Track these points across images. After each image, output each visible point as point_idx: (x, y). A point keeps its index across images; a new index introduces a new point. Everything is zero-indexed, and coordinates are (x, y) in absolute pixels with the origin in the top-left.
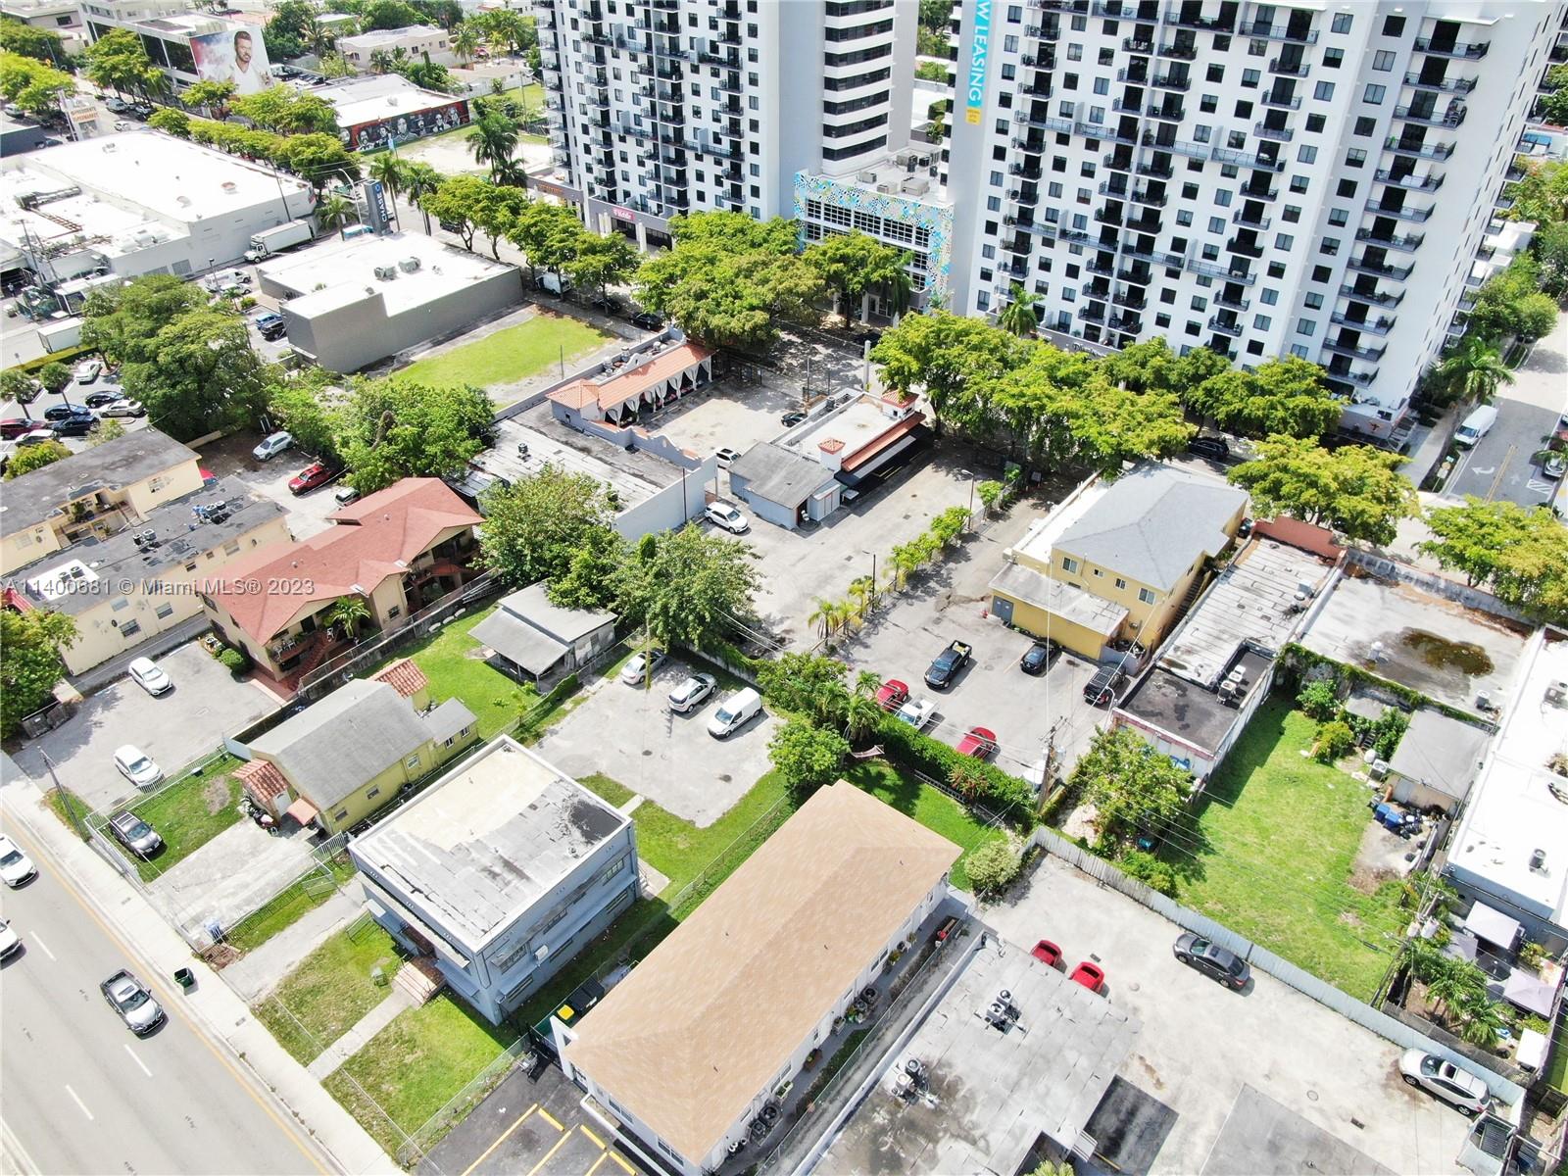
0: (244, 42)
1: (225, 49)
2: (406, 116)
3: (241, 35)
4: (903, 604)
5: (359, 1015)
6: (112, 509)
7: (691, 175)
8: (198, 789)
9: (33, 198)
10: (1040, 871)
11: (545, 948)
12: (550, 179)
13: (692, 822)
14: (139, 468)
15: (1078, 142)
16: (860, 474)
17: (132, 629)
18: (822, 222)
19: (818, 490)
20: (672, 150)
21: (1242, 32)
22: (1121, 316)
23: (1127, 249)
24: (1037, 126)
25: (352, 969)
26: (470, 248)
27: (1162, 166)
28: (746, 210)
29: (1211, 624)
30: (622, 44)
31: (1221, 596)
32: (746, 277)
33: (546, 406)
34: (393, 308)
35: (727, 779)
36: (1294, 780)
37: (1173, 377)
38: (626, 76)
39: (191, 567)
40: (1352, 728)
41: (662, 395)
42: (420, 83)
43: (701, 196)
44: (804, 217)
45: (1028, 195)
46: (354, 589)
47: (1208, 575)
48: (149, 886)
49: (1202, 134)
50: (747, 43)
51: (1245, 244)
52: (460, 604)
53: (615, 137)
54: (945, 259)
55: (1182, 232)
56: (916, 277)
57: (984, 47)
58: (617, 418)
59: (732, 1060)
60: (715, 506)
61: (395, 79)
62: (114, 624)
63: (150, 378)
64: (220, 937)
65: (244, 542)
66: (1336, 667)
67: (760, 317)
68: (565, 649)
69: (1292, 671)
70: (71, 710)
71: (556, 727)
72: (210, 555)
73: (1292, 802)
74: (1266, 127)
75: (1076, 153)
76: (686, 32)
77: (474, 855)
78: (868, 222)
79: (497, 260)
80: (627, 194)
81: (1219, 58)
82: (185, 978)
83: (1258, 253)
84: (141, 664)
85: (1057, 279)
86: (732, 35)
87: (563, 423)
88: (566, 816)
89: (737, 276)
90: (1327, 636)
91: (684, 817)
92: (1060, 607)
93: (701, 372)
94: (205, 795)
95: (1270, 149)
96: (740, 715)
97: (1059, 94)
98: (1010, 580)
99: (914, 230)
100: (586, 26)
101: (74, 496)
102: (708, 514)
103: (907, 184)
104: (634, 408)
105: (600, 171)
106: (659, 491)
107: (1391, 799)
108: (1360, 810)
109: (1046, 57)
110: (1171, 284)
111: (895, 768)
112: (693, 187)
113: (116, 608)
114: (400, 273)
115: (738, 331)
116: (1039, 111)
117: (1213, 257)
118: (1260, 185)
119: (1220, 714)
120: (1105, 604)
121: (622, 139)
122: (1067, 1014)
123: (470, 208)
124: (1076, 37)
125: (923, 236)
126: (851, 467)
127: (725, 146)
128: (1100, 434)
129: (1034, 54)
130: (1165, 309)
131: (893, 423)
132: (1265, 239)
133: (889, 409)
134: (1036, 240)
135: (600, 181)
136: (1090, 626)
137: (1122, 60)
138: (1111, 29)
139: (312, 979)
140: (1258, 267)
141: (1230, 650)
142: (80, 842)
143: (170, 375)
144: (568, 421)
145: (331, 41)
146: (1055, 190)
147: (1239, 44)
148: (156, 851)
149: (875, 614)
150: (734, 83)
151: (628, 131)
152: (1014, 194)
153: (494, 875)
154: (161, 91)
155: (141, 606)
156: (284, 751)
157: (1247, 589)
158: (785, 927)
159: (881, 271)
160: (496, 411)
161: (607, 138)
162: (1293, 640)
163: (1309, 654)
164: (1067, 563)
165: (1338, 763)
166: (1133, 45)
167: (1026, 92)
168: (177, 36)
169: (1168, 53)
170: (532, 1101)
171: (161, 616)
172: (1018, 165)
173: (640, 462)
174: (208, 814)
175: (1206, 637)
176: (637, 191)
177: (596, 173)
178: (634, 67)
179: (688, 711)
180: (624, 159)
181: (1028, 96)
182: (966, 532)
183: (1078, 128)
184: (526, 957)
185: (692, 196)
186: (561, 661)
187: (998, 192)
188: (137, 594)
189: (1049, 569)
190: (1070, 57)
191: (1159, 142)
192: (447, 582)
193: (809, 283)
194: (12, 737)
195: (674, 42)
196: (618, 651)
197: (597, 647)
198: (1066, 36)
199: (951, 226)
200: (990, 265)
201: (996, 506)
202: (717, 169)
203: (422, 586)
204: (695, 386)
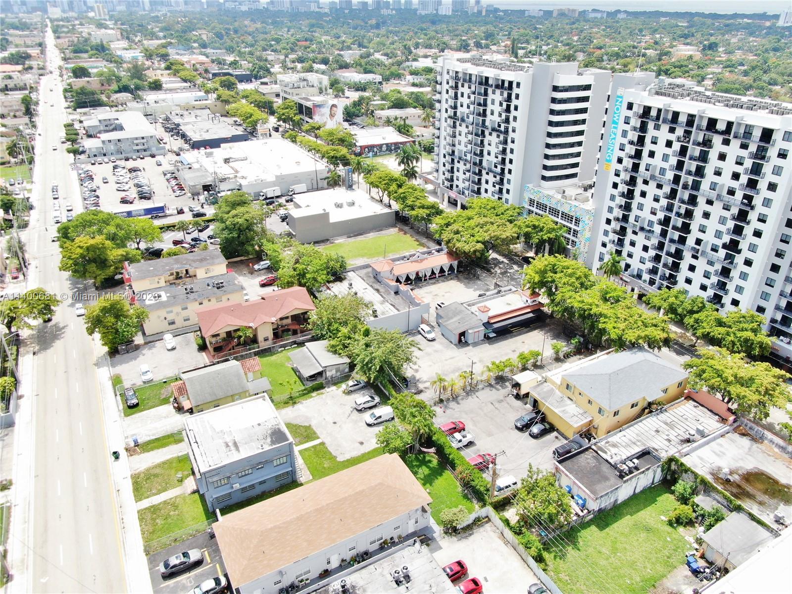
0: (334, 109)
1: (326, 111)
2: (387, 144)
3: (334, 106)
4: (487, 390)
5: (165, 490)
6: (190, 277)
7: (483, 181)
8: (162, 387)
9: (229, 159)
10: (482, 529)
11: (238, 485)
12: (430, 177)
13: (336, 457)
14: (205, 263)
15: (653, 184)
16: (496, 326)
17: (173, 323)
18: (534, 209)
19: (471, 329)
20: (478, 169)
21: (735, 137)
22: (667, 275)
23: (672, 241)
24: (634, 174)
25: (173, 471)
26: (381, 201)
27: (693, 200)
28: (504, 200)
29: (635, 436)
30: (463, 120)
31: (650, 422)
32: (481, 228)
33: (370, 270)
34: (333, 219)
35: (362, 443)
36: (648, 530)
37: (680, 310)
38: (463, 134)
39: (201, 304)
40: (694, 511)
41: (428, 274)
42: (400, 131)
43: (486, 191)
44: (527, 206)
45: (627, 207)
46: (251, 325)
47: (647, 411)
48: (126, 418)
49: (713, 187)
50: (512, 124)
51: (733, 247)
52: (295, 343)
53: (456, 161)
54: (587, 234)
55: (701, 236)
57: (614, 134)
58: (403, 280)
59: (272, 552)
60: (424, 327)
61: (391, 129)
62: (165, 318)
63: (223, 230)
64: (137, 445)
65: (224, 298)
66: (696, 475)
67: (480, 246)
68: (321, 369)
69: (674, 472)
70: (137, 347)
71: (304, 402)
72: (209, 300)
73: (640, 540)
74: (747, 186)
75: (651, 189)
76: (489, 117)
77: (226, 436)
78: (554, 212)
79: (390, 206)
80: (457, 186)
81: (724, 149)
82: (116, 455)
83: (739, 252)
84: (168, 337)
85: (637, 251)
86: (507, 121)
87: (374, 277)
88: (269, 432)
89: (477, 226)
90: (701, 459)
91: (334, 454)
92: (557, 407)
93: (451, 268)
94: (162, 391)
95: (749, 198)
96: (380, 417)
97: (645, 159)
98: (539, 389)
99: (574, 218)
100: (451, 112)
101: (178, 268)
102: (420, 329)
103: (577, 197)
104: (413, 277)
105: (448, 175)
106: (396, 312)
107: (703, 557)
108: (680, 556)
109: (641, 141)
110: (694, 262)
111: (439, 461)
112: (484, 186)
113: (168, 312)
114: (345, 205)
115: (467, 251)
116: (636, 167)
117: (716, 251)
118: (742, 216)
119: (613, 479)
120: (581, 411)
121: (459, 162)
123: (380, 182)
124: (655, 133)
126: (492, 321)
127: (499, 170)
128: (614, 328)
129: (635, 140)
130: (690, 275)
131: (525, 305)
132: (743, 245)
133: (525, 299)
134: (629, 231)
135: (447, 180)
136: (568, 420)
137: (677, 146)
139: (157, 471)
140: (739, 259)
141: (637, 449)
143: (230, 230)
144: (376, 277)
145: (373, 112)
146: (640, 207)
147: (735, 144)
148: (133, 406)
149: (471, 389)
150: (505, 142)
151: (460, 158)
152: (621, 207)
153: (227, 446)
154: (298, 125)
155: (178, 314)
156: (188, 379)
157: (666, 423)
158: (327, 505)
159: (549, 235)
160: (348, 267)
161: (453, 160)
162: (677, 455)
163: (682, 464)
164: (568, 387)
165: (681, 529)
166: (682, 139)
167: (629, 157)
168: (309, 104)
169: (699, 144)
170: (206, 547)
171: (185, 320)
172: (623, 193)
173: (398, 300)
174: (160, 398)
175: (627, 441)
176: (461, 185)
177: (446, 176)
178: (466, 130)
179: (361, 410)
180: (458, 171)
181: (630, 159)
182: (538, 363)
183: (653, 177)
184: (228, 486)
185: (483, 190)
186: (320, 374)
187: (613, 204)
188: (177, 309)
189: (559, 387)
190: (652, 142)
191: (692, 188)
192: (295, 332)
193: (508, 234)
194: (114, 352)
195: (484, 121)
196: (346, 378)
197: (339, 374)
198: (651, 132)
199: (592, 218)
200: (606, 240)
201: (561, 355)
202: (494, 180)
203: (283, 331)
204: (446, 273)
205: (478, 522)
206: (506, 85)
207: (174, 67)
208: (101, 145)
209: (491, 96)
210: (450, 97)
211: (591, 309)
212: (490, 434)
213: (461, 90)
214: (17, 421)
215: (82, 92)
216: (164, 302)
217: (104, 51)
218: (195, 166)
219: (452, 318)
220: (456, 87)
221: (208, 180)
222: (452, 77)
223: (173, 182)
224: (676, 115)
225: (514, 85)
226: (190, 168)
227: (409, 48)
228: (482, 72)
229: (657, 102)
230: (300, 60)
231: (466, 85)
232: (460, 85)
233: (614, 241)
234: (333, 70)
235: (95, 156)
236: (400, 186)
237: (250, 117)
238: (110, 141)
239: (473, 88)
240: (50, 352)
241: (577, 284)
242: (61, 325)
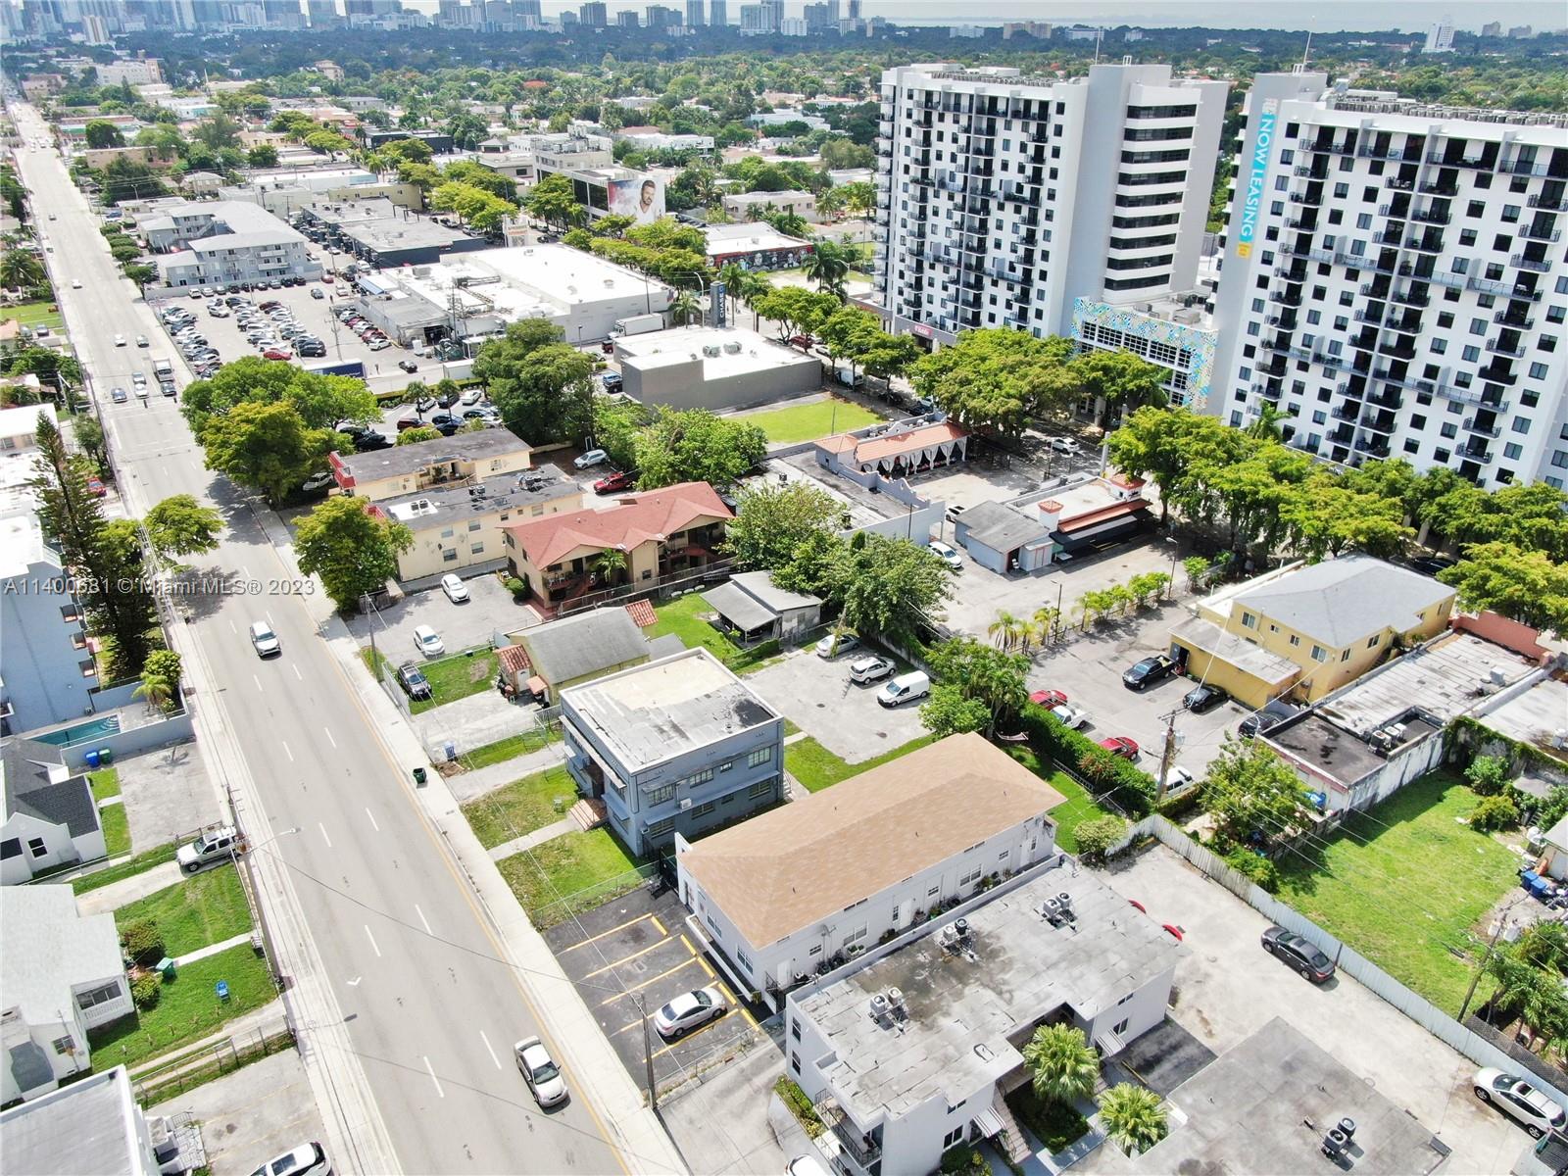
0: (649, 189)
1: (633, 193)
2: (763, 252)
3: (648, 183)
4: (1086, 642)
5: (536, 826)
6: (461, 478)
7: (985, 299)
8: (465, 665)
9: (465, 280)
10: (1148, 855)
11: (689, 801)
12: (870, 302)
13: (841, 759)
14: (488, 451)
15: (1338, 272)
16: (1074, 537)
17: (453, 556)
18: (1094, 343)
19: (1029, 543)
20: (973, 275)
21: (1502, 170)
22: (1369, 440)
23: (1379, 374)
24: (1300, 257)
25: (541, 796)
27: (1419, 296)
28: (1030, 329)
29: (1384, 690)
30: (942, 185)
31: (1402, 671)
32: (1010, 373)
33: (814, 452)
34: (710, 374)
35: (883, 735)
36: (1441, 839)
37: (1409, 492)
38: (942, 213)
39: (505, 517)
40: (1516, 805)
41: (917, 462)
42: (782, 230)
43: (992, 318)
44: (1079, 338)
45: (1288, 320)
46: (619, 546)
47: (1394, 652)
48: (414, 717)
49: (1460, 266)
50: (1048, 184)
51: (1500, 372)
52: (699, 581)
53: (926, 265)
54: (1204, 380)
55: (1435, 360)
56: (1175, 396)
57: (1258, 187)
59: (810, 889)
60: (936, 544)
61: (762, 226)
62: (440, 547)
63: (512, 390)
64: (452, 757)
65: (547, 508)
66: (1509, 744)
67: (1014, 404)
68: (773, 617)
69: (1465, 746)
70: (394, 601)
71: (751, 675)
72: (520, 512)
73: (1431, 855)
74: (1525, 258)
75: (1336, 282)
76: (998, 175)
77: (651, 716)
78: (1137, 343)
80: (929, 314)
81: (1479, 195)
83: (1512, 380)
84: (451, 579)
85: (1309, 402)
86: (1037, 178)
87: (823, 466)
88: (732, 706)
89: (1002, 370)
90: (1509, 720)
91: (837, 754)
92: (1233, 657)
93: (956, 451)
94: (470, 670)
95: (1528, 281)
96: (907, 690)
97: (1324, 227)
98: (1189, 629)
99: (1178, 352)
100: (916, 171)
101: (437, 461)
103: (1179, 314)
104: (889, 466)
105: (909, 294)
106: (884, 520)
107: (1545, 873)
108: (1510, 874)
109: (1314, 193)
110: (1421, 410)
111: (1035, 754)
112: (987, 308)
113: (446, 535)
114: (723, 353)
115: (991, 413)
116: (1304, 244)
117: (1466, 385)
118: (1517, 315)
119: (1367, 760)
120: (1277, 659)
121: (932, 267)
122: (1121, 929)
124: (1343, 177)
125: (1185, 357)
126: (1067, 529)
127: (1018, 273)
128: (1308, 518)
129: (1303, 191)
130: (1415, 434)
131: (1117, 502)
132: (1520, 368)
133: (1116, 490)
134: (1291, 364)
135: (908, 302)
136: (1260, 675)
137: (1386, 197)
138: (1376, 169)
139: (510, 797)
140: (1512, 395)
141: (1399, 710)
142: (375, 682)
143: (527, 389)
144: (827, 464)
145: (719, 197)
146: (1314, 317)
147: (1501, 183)
148: (423, 697)
149: (1057, 643)
150: (1032, 219)
151: (937, 259)
152: (1274, 320)
153: (662, 731)
155: (462, 539)
157: (1433, 670)
158: (886, 811)
159: (1138, 381)
160: (770, 452)
161: (920, 265)
162: (1468, 714)
163: (1481, 729)
164: (1247, 619)
165: (1496, 835)
166: (1397, 183)
167: (1292, 226)
168: (600, 182)
169: (1431, 190)
170: (649, 911)
171: (475, 551)
172: (1280, 294)
173: (879, 500)
174: (468, 681)
175: (1373, 699)
176: (938, 311)
177: (906, 295)
178: (950, 205)
179: (863, 683)
180: (931, 284)
181: (1294, 230)
182: (1164, 597)
183: (1339, 259)
184: (672, 803)
185: (984, 318)
186: (768, 628)
187: (1258, 318)
188: (461, 528)
189: (1228, 624)
190: (1337, 195)
191: (1417, 274)
192: (695, 562)
193: (1066, 381)
194: (349, 610)
195: (987, 184)
196: (819, 633)
197: (802, 627)
198: (1335, 174)
199: (1213, 350)
200: (1246, 386)
201: (1201, 583)
202: (1009, 295)
203: (674, 562)
204: (948, 461)
205: (1139, 845)
206: (1035, 109)
207: (293, 126)
208: (195, 261)
209: (1001, 134)
210: (916, 143)
211: (1257, 493)
212: (1114, 711)
213: (937, 126)
214: (198, 732)
215: (122, 168)
216: (435, 515)
217: (132, 102)
218: (397, 295)
219: (988, 528)
220: (928, 121)
221: (435, 319)
222: (918, 104)
223: (361, 325)
224: (1384, 138)
225: (1052, 109)
226: (389, 299)
227: (747, 91)
228: (984, 89)
229: (1344, 121)
230: (541, 114)
231: (949, 117)
232: (935, 117)
233: (1260, 387)
234: (615, 129)
235: (183, 283)
236: (827, 313)
237: (482, 208)
238: (212, 253)
239: (964, 121)
240: (217, 617)
241: (1220, 453)
242: (225, 572)
